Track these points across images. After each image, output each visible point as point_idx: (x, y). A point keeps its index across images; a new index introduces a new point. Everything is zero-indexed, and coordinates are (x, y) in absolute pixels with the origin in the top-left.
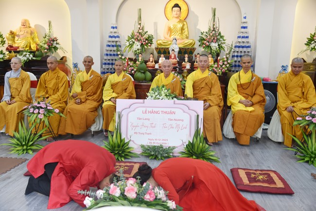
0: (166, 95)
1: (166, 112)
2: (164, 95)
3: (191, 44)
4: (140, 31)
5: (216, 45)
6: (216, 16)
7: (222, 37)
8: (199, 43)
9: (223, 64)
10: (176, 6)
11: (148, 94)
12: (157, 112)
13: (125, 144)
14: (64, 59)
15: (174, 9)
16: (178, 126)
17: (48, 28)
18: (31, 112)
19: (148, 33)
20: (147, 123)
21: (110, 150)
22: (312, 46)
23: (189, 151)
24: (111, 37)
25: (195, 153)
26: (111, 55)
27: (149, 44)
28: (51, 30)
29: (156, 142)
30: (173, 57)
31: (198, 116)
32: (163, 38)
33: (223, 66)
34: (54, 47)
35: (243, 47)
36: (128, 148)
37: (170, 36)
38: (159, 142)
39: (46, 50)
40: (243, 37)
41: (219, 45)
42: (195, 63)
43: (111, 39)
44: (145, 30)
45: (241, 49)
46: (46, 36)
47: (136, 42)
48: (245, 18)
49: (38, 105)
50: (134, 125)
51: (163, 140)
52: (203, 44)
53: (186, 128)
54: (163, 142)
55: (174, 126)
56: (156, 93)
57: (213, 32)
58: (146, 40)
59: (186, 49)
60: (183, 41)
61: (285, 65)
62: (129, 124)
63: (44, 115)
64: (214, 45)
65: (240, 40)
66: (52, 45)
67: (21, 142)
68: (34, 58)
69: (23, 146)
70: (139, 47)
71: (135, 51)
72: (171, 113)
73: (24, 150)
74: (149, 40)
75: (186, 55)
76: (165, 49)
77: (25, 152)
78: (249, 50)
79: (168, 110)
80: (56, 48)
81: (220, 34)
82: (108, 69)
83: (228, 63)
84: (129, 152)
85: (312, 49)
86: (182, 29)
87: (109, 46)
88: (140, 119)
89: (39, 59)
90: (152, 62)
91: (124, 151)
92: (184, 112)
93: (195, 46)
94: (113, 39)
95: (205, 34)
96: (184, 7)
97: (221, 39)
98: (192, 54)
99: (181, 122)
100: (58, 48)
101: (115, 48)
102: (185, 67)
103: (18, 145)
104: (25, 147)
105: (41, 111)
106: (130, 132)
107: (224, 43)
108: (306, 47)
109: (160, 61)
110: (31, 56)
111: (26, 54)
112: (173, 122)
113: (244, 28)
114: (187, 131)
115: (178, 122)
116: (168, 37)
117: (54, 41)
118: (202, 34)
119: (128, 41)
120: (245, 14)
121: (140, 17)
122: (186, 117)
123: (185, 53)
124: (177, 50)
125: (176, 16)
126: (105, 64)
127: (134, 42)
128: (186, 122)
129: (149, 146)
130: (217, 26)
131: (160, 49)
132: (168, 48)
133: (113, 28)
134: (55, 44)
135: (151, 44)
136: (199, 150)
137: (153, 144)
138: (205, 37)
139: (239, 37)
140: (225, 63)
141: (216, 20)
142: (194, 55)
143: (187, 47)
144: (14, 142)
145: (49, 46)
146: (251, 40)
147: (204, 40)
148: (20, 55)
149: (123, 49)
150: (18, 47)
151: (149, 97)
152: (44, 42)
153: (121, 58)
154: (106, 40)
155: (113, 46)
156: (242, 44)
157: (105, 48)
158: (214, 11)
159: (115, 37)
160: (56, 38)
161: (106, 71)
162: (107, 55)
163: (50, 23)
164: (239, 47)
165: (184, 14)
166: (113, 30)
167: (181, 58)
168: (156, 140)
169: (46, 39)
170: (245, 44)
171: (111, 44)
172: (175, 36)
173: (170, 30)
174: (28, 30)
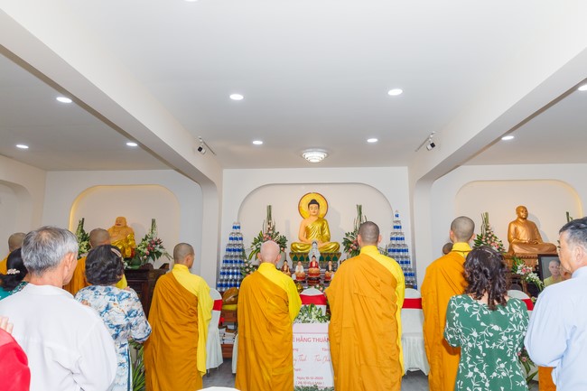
0: (317, 317)
1: (320, 340)
2: (314, 316)
3: (334, 248)
4: (271, 232)
6: (363, 215)
8: (344, 247)
10: (314, 202)
12: (307, 340)
14: (166, 267)
15: (311, 205)
17: (151, 228)
19: (279, 235)
24: (231, 239)
26: (231, 262)
28: (154, 231)
29: (307, 381)
30: (314, 264)
32: (299, 241)
34: (156, 253)
35: (399, 251)
37: (307, 237)
38: (311, 381)
39: (145, 257)
40: (397, 239)
43: (231, 242)
44: (276, 231)
45: (397, 253)
46: (147, 237)
48: (397, 216)
51: (317, 378)
52: (350, 248)
54: (317, 381)
56: (305, 315)
60: (324, 244)
65: (394, 242)
66: (154, 249)
68: (129, 267)
72: (325, 340)
75: (330, 263)
78: (406, 254)
79: (322, 336)
80: (159, 254)
82: (227, 280)
86: (322, 229)
87: (229, 250)
89: (137, 267)
90: (287, 271)
94: (235, 242)
95: (350, 235)
96: (322, 203)
98: (337, 260)
100: (161, 253)
101: (237, 253)
102: (330, 278)
109: (297, 270)
113: (398, 227)
116: (304, 238)
117: (156, 244)
119: (254, 244)
120: (397, 211)
121: (270, 215)
123: (328, 259)
124: (318, 256)
125: (313, 214)
126: (224, 273)
129: (298, 388)
132: (306, 254)
133: (235, 227)
134: (157, 249)
135: (284, 247)
137: (307, 385)
138: (350, 240)
139: (392, 239)
141: (363, 218)
143: (330, 252)
145: (150, 251)
146: (408, 242)
147: (351, 242)
149: (248, 254)
152: (143, 246)
153: (248, 267)
154: (225, 242)
155: (235, 250)
156: (396, 248)
157: (223, 253)
158: (360, 208)
159: (236, 239)
160: (159, 240)
161: (224, 283)
162: (227, 262)
163: (153, 221)
164: (394, 251)
165: (322, 211)
166: (235, 231)
167: (324, 265)
168: (307, 378)
169: (147, 242)
170: (401, 248)
171: (232, 247)
172: (314, 237)
173: (307, 231)
174: (124, 231)
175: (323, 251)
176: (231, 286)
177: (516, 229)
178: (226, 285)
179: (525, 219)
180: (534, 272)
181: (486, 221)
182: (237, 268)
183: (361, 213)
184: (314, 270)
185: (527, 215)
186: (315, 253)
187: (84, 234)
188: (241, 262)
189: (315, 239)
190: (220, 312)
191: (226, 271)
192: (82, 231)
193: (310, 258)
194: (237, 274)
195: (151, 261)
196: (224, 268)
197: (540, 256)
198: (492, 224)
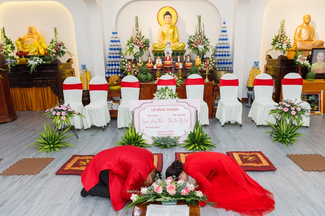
0: (170, 95)
1: (171, 109)
2: (168, 95)
3: (181, 47)
4: (138, 36)
5: (203, 47)
6: (202, 23)
7: (207, 40)
8: (188, 46)
9: (210, 63)
10: (168, 13)
11: (155, 95)
12: (163, 110)
13: (139, 137)
14: (71, 61)
15: (166, 16)
16: (181, 120)
17: (54, 34)
18: (53, 114)
19: (144, 38)
20: (155, 119)
21: (127, 143)
22: (277, 46)
23: (191, 140)
24: (112, 41)
25: (196, 141)
26: (113, 57)
27: (147, 48)
28: (57, 36)
29: (164, 133)
30: (168, 59)
31: (197, 111)
33: (210, 65)
34: (61, 52)
35: (224, 48)
36: (142, 141)
37: (163, 40)
38: (166, 133)
39: (54, 55)
40: (223, 40)
41: (204, 47)
42: (186, 63)
43: (112, 43)
44: (142, 35)
45: (222, 50)
46: (53, 41)
47: (135, 46)
48: (224, 23)
49: (60, 109)
50: (145, 121)
51: (169, 132)
52: (192, 46)
53: (187, 121)
55: (178, 120)
56: (162, 94)
57: (200, 36)
58: (144, 44)
59: (177, 51)
60: (175, 44)
61: (257, 61)
62: (141, 121)
63: (66, 117)
64: (201, 47)
65: (221, 42)
66: (59, 49)
67: (47, 141)
68: (44, 62)
69: (50, 144)
70: (138, 50)
71: (135, 54)
72: (175, 109)
73: (51, 148)
74: (146, 44)
75: (179, 57)
76: (160, 51)
77: (52, 149)
78: (228, 50)
79: (172, 107)
80: (63, 53)
81: (205, 37)
82: (112, 69)
83: (213, 63)
84: (143, 144)
85: (277, 48)
86: (174, 34)
87: (112, 49)
88: (150, 116)
89: (49, 62)
90: (150, 63)
91: (138, 143)
92: (185, 108)
93: (185, 49)
94: (115, 43)
95: (193, 37)
96: (173, 14)
97: (206, 42)
99: (183, 116)
100: (65, 52)
101: (117, 51)
102: (179, 67)
103: (45, 144)
104: (52, 146)
105: (63, 113)
106: (143, 127)
107: (209, 45)
108: (272, 47)
109: (157, 62)
110: (41, 60)
111: (36, 59)
112: (177, 118)
113: (224, 31)
114: (188, 123)
115: (181, 117)
116: (161, 40)
117: (61, 46)
118: (190, 37)
119: (128, 45)
120: (224, 20)
121: (137, 24)
122: (187, 113)
123: (178, 54)
124: (171, 52)
125: (167, 22)
126: (109, 65)
127: (133, 46)
128: (188, 116)
129: (158, 137)
130: (203, 31)
131: (156, 51)
132: (163, 51)
133: (114, 33)
134: (62, 49)
135: (148, 47)
136: (200, 139)
137: (164, 136)
138: (193, 41)
139: (220, 39)
140: (211, 63)
141: (202, 25)
142: (184, 56)
143: (179, 50)
144: (41, 142)
145: (56, 50)
146: (230, 42)
147: (192, 42)
148: (31, 60)
149: (123, 52)
150: (28, 53)
151: (156, 97)
152: (51, 47)
153: (124, 61)
154: (108, 44)
155: (115, 49)
156: (222, 46)
157: (108, 51)
158: (200, 18)
159: (116, 41)
160: (62, 43)
161: (110, 71)
162: (110, 57)
163: (55, 30)
164: (220, 48)
165: (174, 20)
166: (114, 36)
167: (175, 59)
168: (164, 132)
169: (53, 44)
170: (225, 46)
171: (113, 47)
172: (168, 40)
173: (163, 35)
174: (36, 36)
175: (174, 49)
176: (115, 73)
177: (300, 31)
178: (112, 73)
179: (308, 24)
180: (307, 60)
181: (283, 26)
182: (118, 62)
183: (200, 21)
184: (168, 62)
185: (310, 21)
186: (168, 51)
187: (7, 39)
188: (119, 57)
189: (169, 41)
190: (107, 92)
191: (111, 63)
192: (5, 37)
193: (166, 54)
194: (118, 65)
195: (58, 58)
196: (109, 62)
197: (313, 50)
198: (286, 28)
